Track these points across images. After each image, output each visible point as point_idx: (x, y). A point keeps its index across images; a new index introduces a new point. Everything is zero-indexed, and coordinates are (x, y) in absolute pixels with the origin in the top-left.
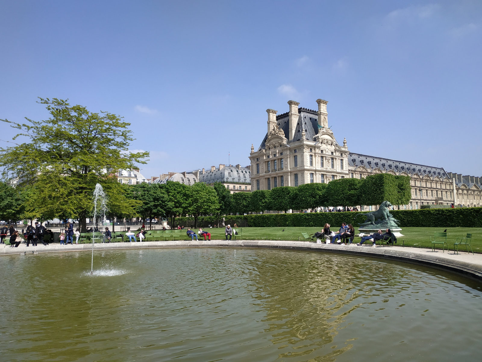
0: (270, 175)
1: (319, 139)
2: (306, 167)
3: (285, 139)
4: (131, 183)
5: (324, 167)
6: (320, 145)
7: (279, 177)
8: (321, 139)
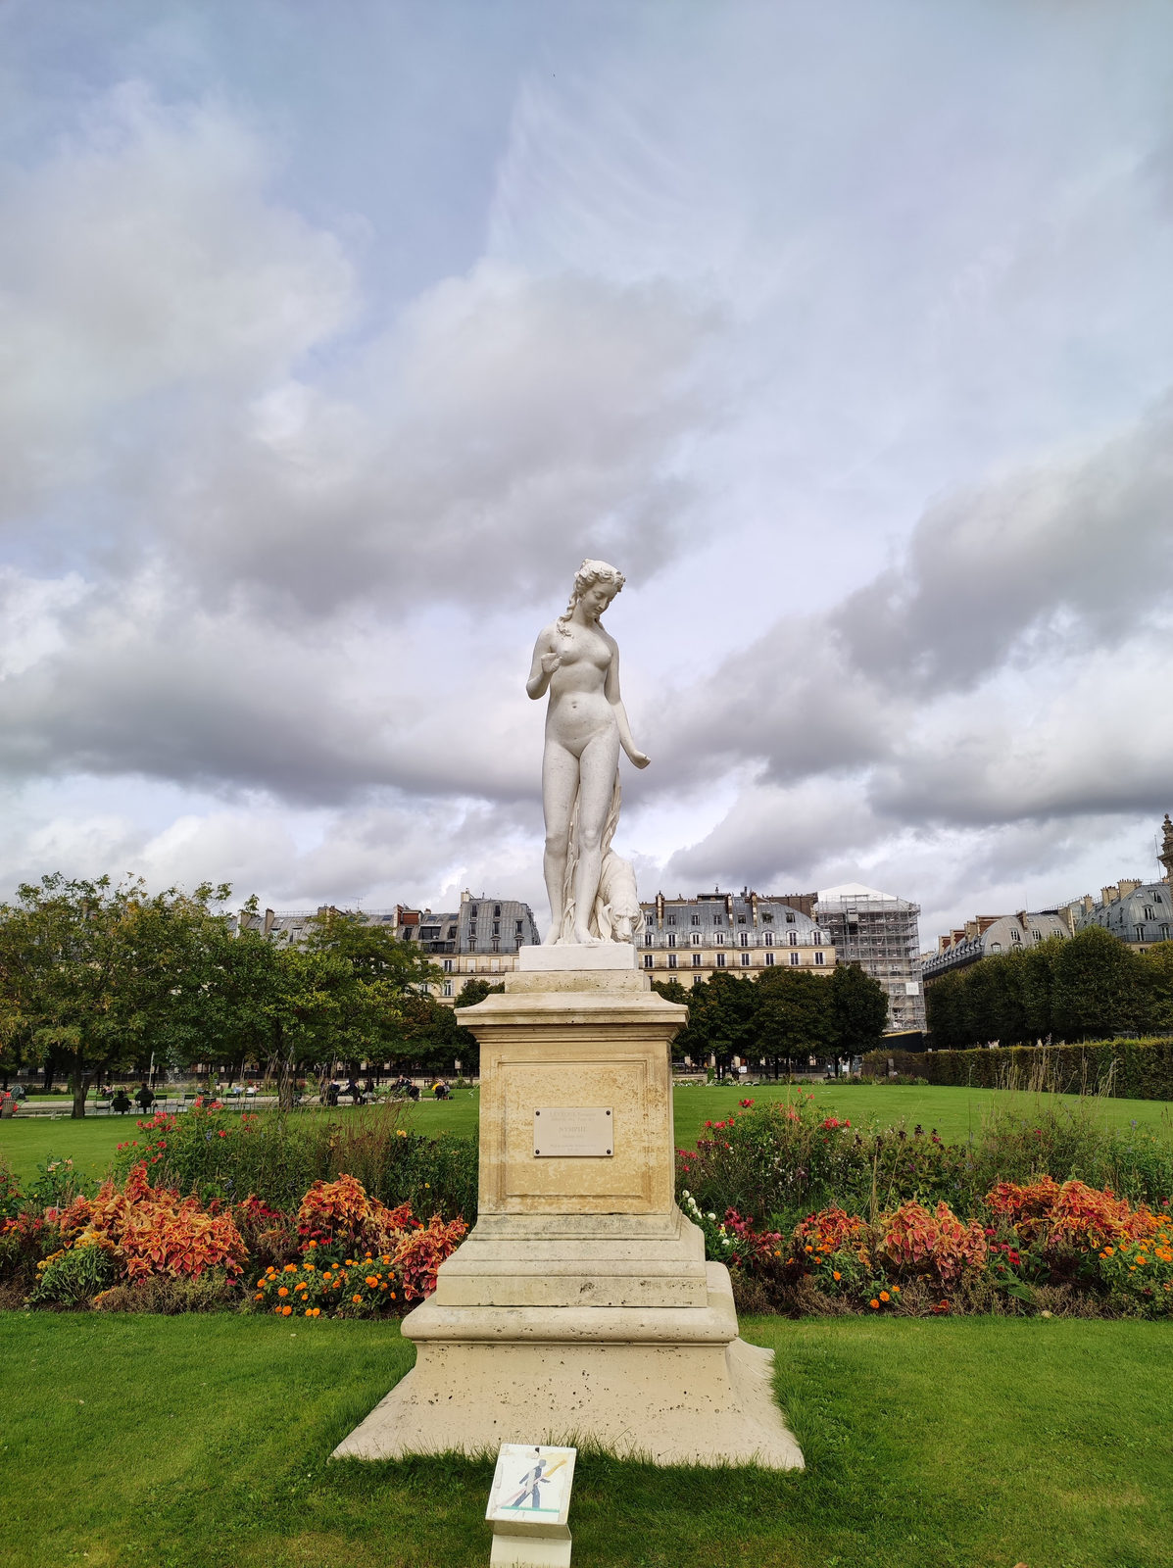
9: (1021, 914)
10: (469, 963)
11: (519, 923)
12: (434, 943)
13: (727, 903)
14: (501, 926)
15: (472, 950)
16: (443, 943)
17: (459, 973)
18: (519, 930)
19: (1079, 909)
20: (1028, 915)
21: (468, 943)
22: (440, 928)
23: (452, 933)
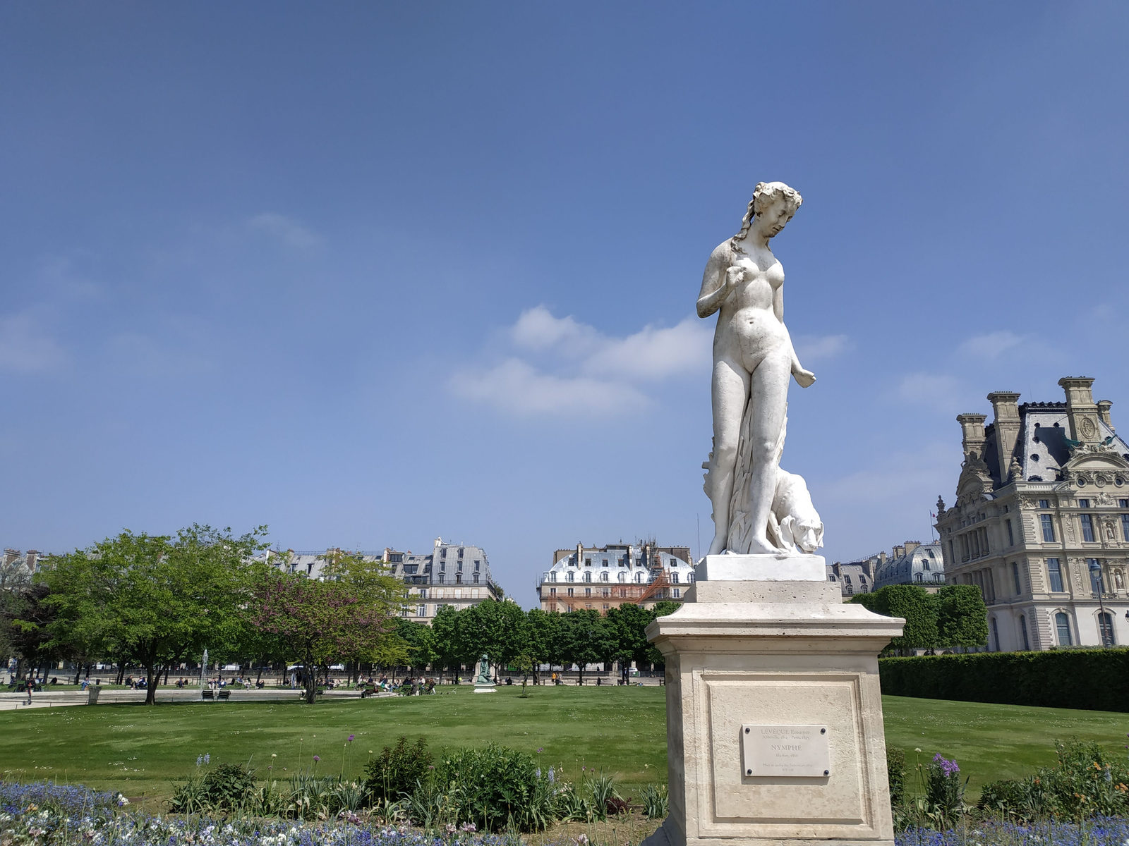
0: (970, 567)
1: (1069, 473)
2: (1028, 547)
3: (987, 482)
4: (678, 596)
5: (1098, 542)
6: (1073, 487)
7: (976, 573)
8: (1077, 472)
9: (837, 564)
10: (439, 592)
11: (477, 563)
12: (413, 577)
13: (628, 551)
14: (464, 564)
15: (442, 583)
16: (420, 577)
17: (431, 600)
18: (477, 568)
19: (876, 561)
20: (842, 565)
21: (439, 578)
22: (417, 565)
23: (428, 568)
